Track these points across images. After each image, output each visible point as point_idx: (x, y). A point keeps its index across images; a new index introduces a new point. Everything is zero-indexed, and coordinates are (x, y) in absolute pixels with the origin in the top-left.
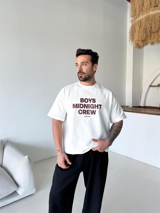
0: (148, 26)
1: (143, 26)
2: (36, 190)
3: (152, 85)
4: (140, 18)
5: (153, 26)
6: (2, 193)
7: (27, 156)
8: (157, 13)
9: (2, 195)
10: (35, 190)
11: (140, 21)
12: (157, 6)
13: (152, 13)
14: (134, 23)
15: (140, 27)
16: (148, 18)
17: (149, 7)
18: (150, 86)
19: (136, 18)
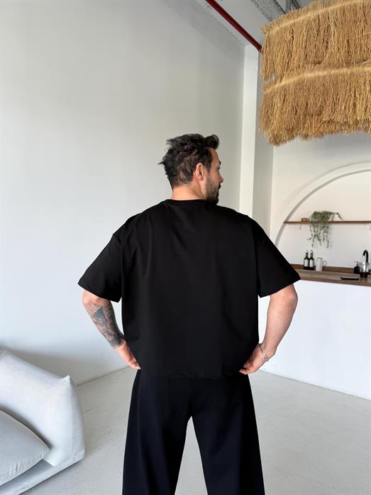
0: (302, 100)
1: (290, 99)
2: (86, 452)
3: (289, 221)
4: (283, 83)
5: (311, 101)
6: (19, 466)
7: (67, 378)
8: (319, 77)
9: (18, 469)
10: (84, 451)
11: (284, 89)
12: (319, 63)
13: (308, 75)
14: (271, 92)
15: (284, 101)
16: (300, 85)
17: (303, 63)
18: (286, 222)
19: (275, 83)
